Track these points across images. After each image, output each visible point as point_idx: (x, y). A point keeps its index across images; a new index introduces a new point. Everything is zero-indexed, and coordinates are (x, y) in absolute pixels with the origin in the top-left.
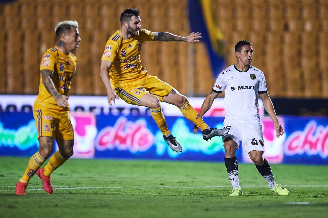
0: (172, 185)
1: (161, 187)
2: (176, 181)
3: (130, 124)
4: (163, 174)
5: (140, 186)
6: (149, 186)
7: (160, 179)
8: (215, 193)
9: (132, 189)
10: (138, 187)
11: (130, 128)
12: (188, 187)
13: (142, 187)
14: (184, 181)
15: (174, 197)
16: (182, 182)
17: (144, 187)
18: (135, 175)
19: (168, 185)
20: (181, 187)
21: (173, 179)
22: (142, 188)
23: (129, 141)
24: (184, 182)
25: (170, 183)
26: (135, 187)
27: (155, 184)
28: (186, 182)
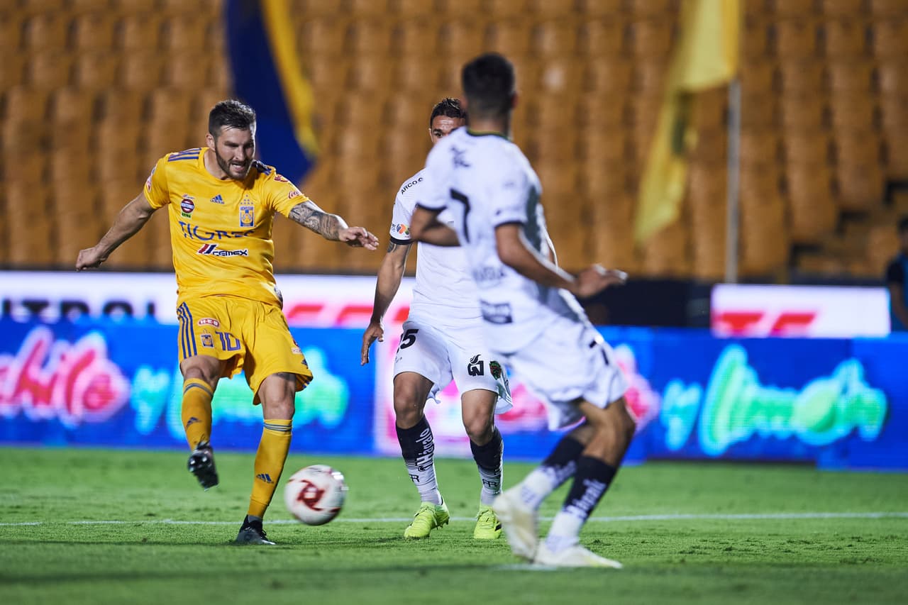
0: (179, 518)
1: (148, 522)
2: (190, 505)
3: (62, 346)
4: (154, 486)
5: (91, 519)
6: (116, 520)
7: (146, 501)
8: (298, 539)
9: (67, 527)
10: (84, 522)
11: (63, 358)
12: (224, 523)
13: (96, 522)
14: (213, 505)
15: (186, 549)
16: (206, 509)
17: (100, 522)
18: (77, 490)
19: (169, 518)
20: (203, 523)
21: (181, 499)
22: (95, 524)
23: (58, 395)
24: (211, 510)
25: (174, 512)
26: (76, 523)
27: (130, 514)
28: (218, 510)
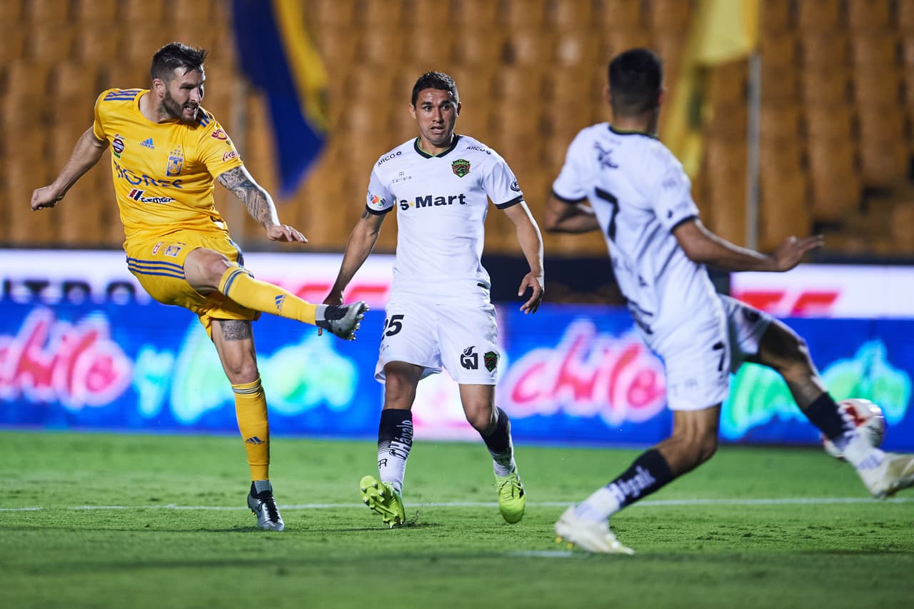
0: (184, 503)
1: (152, 507)
2: (193, 490)
3: (63, 327)
4: (157, 470)
5: (93, 504)
6: (118, 505)
7: (147, 486)
8: (305, 525)
9: (68, 512)
10: (85, 507)
11: (64, 338)
12: (229, 508)
13: (98, 507)
14: (218, 490)
15: (190, 535)
16: (210, 494)
17: (102, 507)
18: (79, 475)
19: (172, 502)
20: (207, 508)
21: (186, 484)
22: (97, 510)
23: (59, 377)
24: (216, 494)
25: (177, 497)
26: (77, 508)
27: (133, 499)
28: (223, 495)
